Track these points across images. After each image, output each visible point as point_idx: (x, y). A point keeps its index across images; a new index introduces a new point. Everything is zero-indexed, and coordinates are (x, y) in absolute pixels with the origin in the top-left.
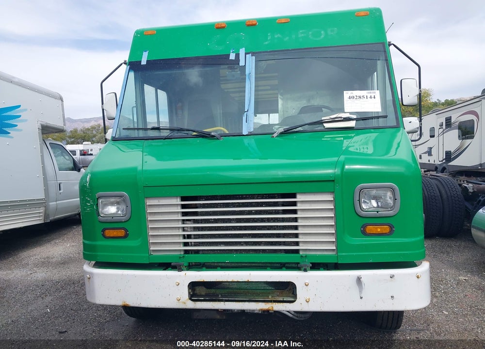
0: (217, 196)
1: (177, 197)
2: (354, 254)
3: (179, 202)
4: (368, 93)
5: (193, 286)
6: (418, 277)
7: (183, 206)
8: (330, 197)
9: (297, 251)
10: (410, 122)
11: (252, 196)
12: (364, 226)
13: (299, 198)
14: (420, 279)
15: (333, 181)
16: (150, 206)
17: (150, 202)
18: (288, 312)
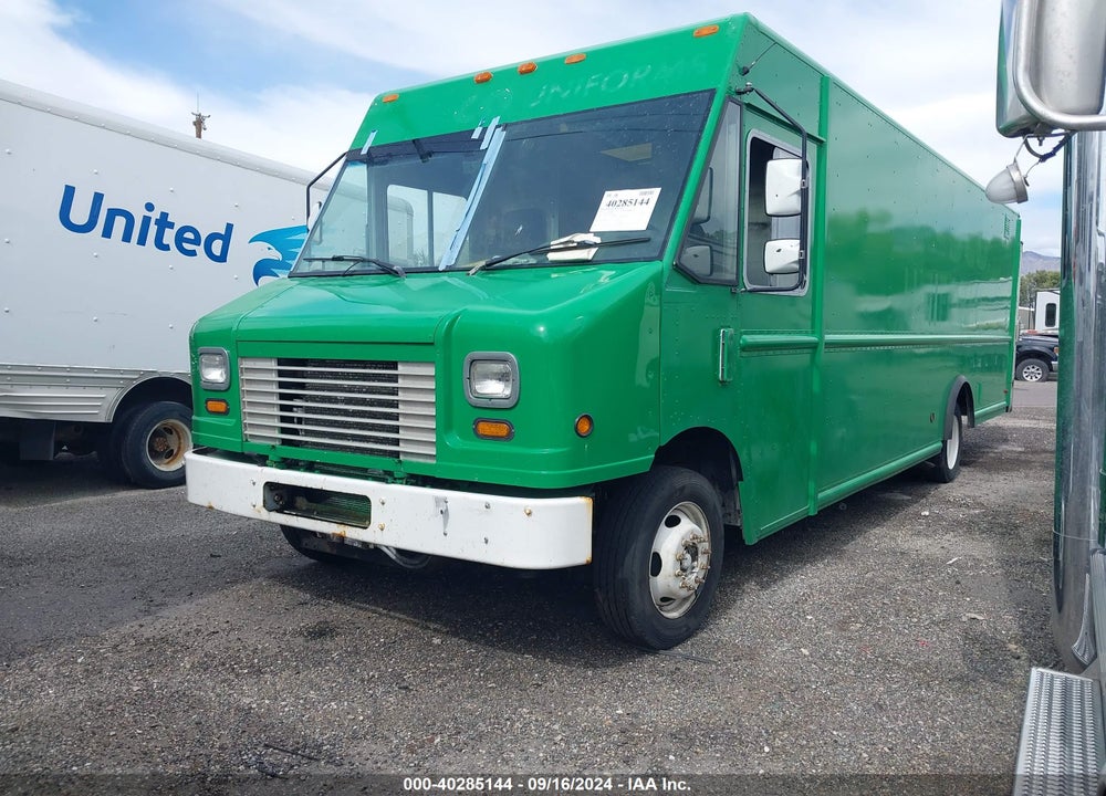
0: (307, 360)
1: (271, 358)
2: (455, 465)
3: (273, 365)
4: (642, 194)
5: (271, 487)
6: (529, 514)
7: (281, 374)
8: (431, 371)
9: (396, 454)
10: (779, 251)
11: (364, 364)
12: (477, 422)
13: (401, 369)
14: (532, 517)
15: (432, 344)
16: (249, 370)
17: (247, 364)
18: (387, 547)
